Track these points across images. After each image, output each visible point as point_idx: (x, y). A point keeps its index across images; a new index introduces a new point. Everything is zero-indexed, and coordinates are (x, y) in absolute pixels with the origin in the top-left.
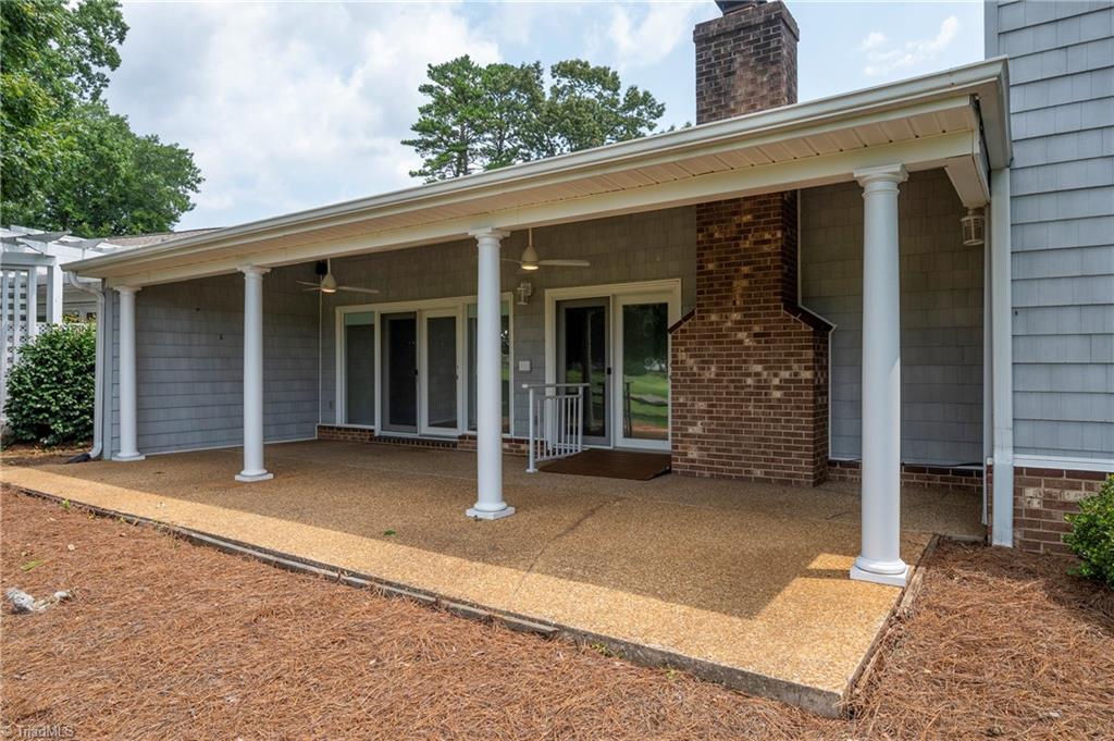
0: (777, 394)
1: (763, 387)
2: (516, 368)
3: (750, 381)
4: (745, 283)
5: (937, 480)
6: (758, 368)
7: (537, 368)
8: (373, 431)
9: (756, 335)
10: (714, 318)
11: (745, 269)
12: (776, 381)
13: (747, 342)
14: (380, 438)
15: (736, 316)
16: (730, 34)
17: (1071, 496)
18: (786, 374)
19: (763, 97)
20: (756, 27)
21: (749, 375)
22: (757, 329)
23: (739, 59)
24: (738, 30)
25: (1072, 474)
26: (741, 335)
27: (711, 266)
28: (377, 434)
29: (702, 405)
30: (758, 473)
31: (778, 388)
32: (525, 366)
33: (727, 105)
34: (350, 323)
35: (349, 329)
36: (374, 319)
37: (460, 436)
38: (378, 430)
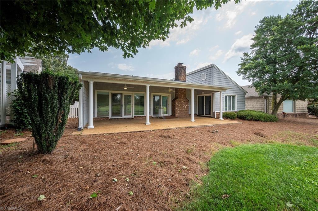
4: (183, 96)
6: (184, 105)
10: (180, 99)
11: (183, 94)
13: (183, 102)
15: (182, 99)
17: (218, 114)
20: (184, 68)
23: (183, 71)
24: (182, 68)
25: (218, 112)
29: (179, 109)
30: (184, 116)
33: (181, 76)
34: (99, 94)
35: (98, 95)
36: (109, 94)
37: (134, 117)
38: (110, 117)
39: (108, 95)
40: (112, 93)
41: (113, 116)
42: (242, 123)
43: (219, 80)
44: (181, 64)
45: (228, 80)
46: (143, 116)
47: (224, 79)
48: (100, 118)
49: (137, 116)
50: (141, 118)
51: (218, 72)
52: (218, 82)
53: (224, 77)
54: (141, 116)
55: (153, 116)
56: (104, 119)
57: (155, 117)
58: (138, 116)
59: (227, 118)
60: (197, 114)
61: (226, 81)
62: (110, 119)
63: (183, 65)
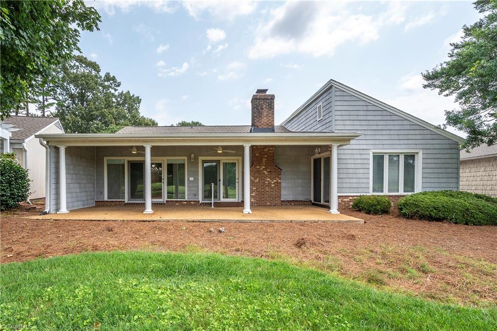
0: (273, 185)
1: (270, 184)
2: (188, 179)
3: (267, 182)
4: (266, 159)
5: (301, 203)
6: (269, 179)
7: (196, 179)
8: (124, 201)
9: (268, 172)
10: (258, 167)
11: (266, 156)
12: (273, 182)
13: (266, 173)
14: (128, 204)
15: (263, 167)
16: (263, 99)
17: (345, 200)
18: (275, 181)
19: (270, 116)
20: (269, 99)
21: (266, 181)
22: (268, 170)
23: (264, 106)
24: (264, 99)
25: (345, 196)
26: (265, 172)
27: (257, 155)
28: (126, 202)
29: (255, 188)
30: (269, 204)
31: (273, 184)
32: (192, 179)
33: (261, 116)
34: (110, 163)
35: (108, 165)
36: (124, 162)
37: (166, 201)
38: (126, 201)
39: (123, 165)
40: (128, 161)
41: (131, 198)
42: (362, 221)
43: (352, 118)
44: (265, 91)
45: (385, 113)
46: (183, 201)
47: (369, 113)
48: (111, 201)
49: (171, 201)
50: (177, 204)
51: (346, 98)
52: (348, 123)
53: (370, 108)
54: (178, 201)
55: (203, 202)
56: (116, 203)
57: (206, 204)
58: (173, 201)
59: (360, 211)
60: (312, 199)
61: (379, 118)
62: (125, 204)
63: (268, 93)
